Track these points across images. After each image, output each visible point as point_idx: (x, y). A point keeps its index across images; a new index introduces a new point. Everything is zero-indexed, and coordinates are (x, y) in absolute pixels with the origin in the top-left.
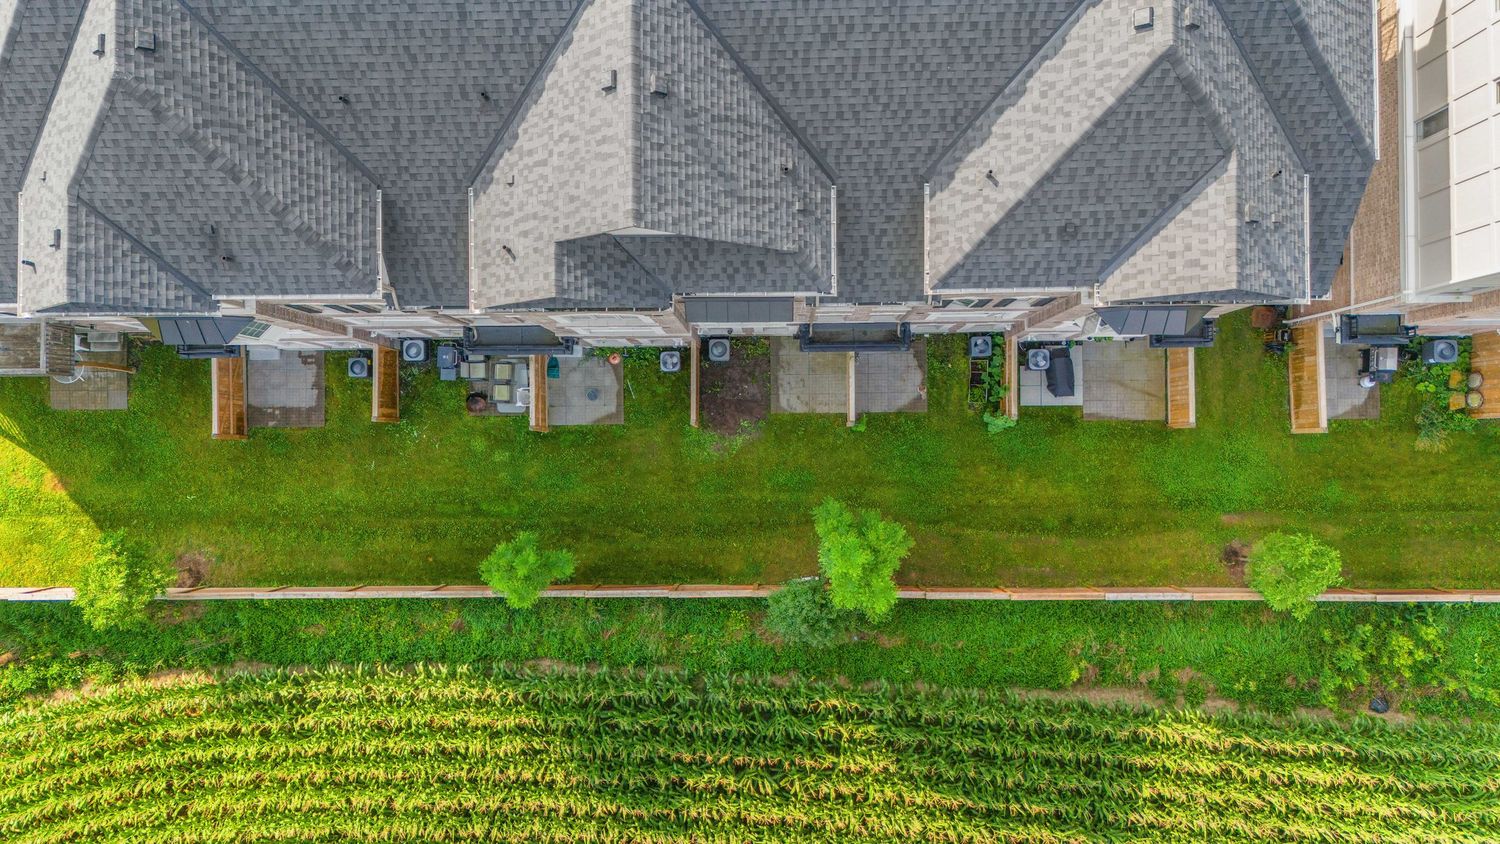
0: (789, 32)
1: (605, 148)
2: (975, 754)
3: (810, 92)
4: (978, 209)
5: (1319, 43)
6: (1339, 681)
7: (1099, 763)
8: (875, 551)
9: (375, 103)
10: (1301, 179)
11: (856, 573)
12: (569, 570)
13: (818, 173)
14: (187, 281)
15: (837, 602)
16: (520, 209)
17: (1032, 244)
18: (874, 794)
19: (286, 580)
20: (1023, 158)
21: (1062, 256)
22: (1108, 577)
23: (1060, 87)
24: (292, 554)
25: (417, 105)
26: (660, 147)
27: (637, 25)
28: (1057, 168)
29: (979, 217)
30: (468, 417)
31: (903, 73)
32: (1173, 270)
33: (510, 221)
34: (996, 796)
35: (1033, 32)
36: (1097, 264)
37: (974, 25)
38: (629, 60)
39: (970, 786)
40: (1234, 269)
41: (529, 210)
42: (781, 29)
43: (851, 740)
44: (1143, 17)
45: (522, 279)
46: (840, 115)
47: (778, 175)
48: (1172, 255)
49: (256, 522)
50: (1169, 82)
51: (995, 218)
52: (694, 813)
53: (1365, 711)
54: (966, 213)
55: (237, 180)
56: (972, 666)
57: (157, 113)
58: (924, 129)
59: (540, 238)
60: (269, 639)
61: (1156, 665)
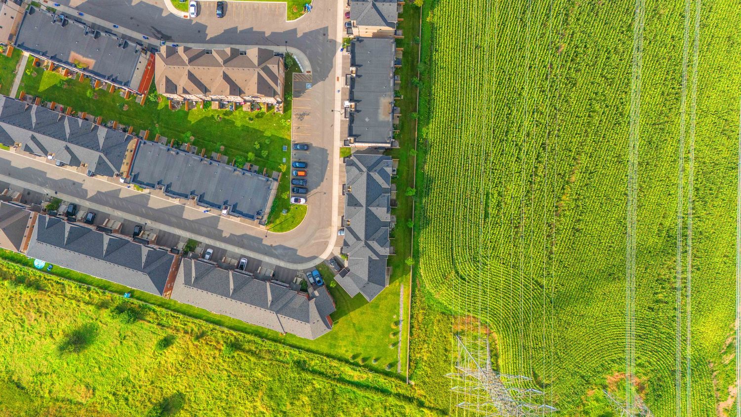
0: (373, 197)
1: (381, 210)
2: (429, 181)
3: (377, 195)
4: (385, 184)
5: (376, 161)
6: (424, 147)
7: (430, 170)
8: (410, 190)
9: (376, 226)
10: (384, 161)
12: (411, 219)
13: (381, 195)
14: (387, 241)
15: (415, 194)
16: (383, 216)
17: (388, 180)
18: (433, 191)
19: (410, 249)
20: (383, 181)
21: (388, 177)
22: (413, 167)
23: (378, 179)
24: (408, 249)
25: (376, 223)
26: (382, 206)
27: (374, 207)
28: (383, 179)
31: (376, 189)
32: (390, 171)
34: (433, 180)
35: (374, 181)
37: (373, 184)
38: (376, 208)
39: (432, 182)
43: (428, 193)
44: (375, 174)
45: (389, 217)
46: (378, 193)
47: (382, 198)
50: (379, 172)
52: (434, 208)
53: (428, 144)
55: (382, 236)
57: (378, 240)
58: (379, 188)
59: (386, 215)
60: (416, 251)
61: (421, 163)
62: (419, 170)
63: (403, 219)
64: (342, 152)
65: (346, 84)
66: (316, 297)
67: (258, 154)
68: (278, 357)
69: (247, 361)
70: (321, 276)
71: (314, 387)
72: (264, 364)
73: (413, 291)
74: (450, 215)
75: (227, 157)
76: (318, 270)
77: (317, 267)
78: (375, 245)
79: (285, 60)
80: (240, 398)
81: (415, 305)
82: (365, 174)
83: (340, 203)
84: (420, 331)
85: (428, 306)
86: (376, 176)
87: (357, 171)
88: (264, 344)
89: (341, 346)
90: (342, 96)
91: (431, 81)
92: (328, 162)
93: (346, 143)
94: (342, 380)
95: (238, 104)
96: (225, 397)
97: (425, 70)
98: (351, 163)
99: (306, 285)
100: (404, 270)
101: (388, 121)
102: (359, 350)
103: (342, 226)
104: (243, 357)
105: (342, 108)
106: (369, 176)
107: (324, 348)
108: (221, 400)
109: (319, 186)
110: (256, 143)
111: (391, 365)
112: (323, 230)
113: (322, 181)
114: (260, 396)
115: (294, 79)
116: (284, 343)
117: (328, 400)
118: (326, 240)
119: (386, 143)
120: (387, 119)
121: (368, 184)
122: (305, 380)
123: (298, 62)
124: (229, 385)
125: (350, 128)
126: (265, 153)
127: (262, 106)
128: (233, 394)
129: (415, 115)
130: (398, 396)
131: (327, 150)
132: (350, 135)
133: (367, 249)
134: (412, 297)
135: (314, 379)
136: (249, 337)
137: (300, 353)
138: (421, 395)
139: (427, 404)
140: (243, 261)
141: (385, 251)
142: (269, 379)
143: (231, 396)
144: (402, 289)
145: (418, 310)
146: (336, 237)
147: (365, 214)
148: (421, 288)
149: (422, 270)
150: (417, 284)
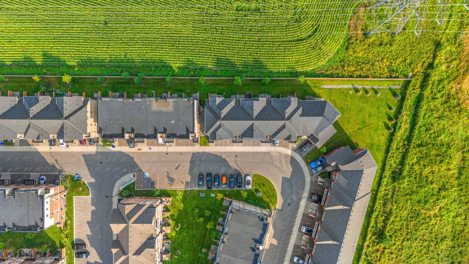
1: (255, 106)
2: (228, 64)
3: (243, 111)
6: (197, 71)
7: (218, 64)
8: (236, 82)
9: (271, 111)
10: (210, 105)
11: (238, 80)
12: (263, 80)
14: (285, 99)
15: (240, 77)
16: (262, 104)
17: (227, 101)
18: (237, 61)
20: (229, 106)
22: (215, 80)
23: (227, 110)
24: (290, 82)
26: (252, 106)
30: (273, 95)
34: (226, 61)
39: (229, 62)
42: (245, 114)
43: (239, 65)
45: (262, 99)
46: (240, 110)
47: (244, 106)
48: (219, 100)
50: (221, 109)
54: (232, 104)
55: (280, 105)
56: (228, 72)
59: (260, 102)
60: (292, 74)
61: (212, 72)
62: (218, 74)
63: (263, 88)
64: (205, 144)
65: (143, 142)
66: (337, 164)
67: (208, 219)
68: (389, 196)
69: (395, 223)
70: (315, 160)
71: (416, 163)
72: (396, 209)
73: (328, 76)
74: (258, 44)
75: (212, 246)
76: (310, 163)
77: (308, 164)
78: (289, 111)
79: (124, 197)
80: (427, 229)
81: (340, 75)
82: (223, 122)
83: (249, 145)
84: (364, 69)
85: (341, 62)
86: (224, 112)
87: (221, 130)
88: (378, 209)
89: (379, 140)
90: (154, 146)
91: (138, 66)
93: (195, 141)
94: (409, 139)
95: (165, 237)
96: (427, 242)
97: (129, 72)
98: (213, 135)
99: (324, 173)
101: (173, 102)
102: (381, 124)
103: (270, 142)
104: (390, 228)
105: (165, 145)
106: (224, 119)
107: (381, 156)
108: (429, 246)
110: (198, 221)
111: (395, 95)
112: (274, 159)
114: (425, 212)
115: (141, 188)
116: (377, 191)
117: (427, 150)
118: (283, 157)
119: (193, 103)
120: (172, 104)
121: (232, 119)
122: (410, 171)
123: (126, 185)
124: (416, 239)
125: (181, 137)
126: (207, 213)
127: (166, 216)
128: (423, 236)
129: (168, 79)
130: (423, 86)
132: (188, 137)
133: (293, 118)
134: (333, 77)
135: (409, 164)
136: (372, 224)
137: (386, 177)
138: (422, 66)
139: (430, 60)
140: (304, 231)
141: (294, 102)
142: (409, 204)
143: (425, 238)
144: (326, 87)
145: (345, 71)
146: (280, 147)
147: (260, 121)
148: (325, 69)
149: (308, 69)
150: (321, 73)
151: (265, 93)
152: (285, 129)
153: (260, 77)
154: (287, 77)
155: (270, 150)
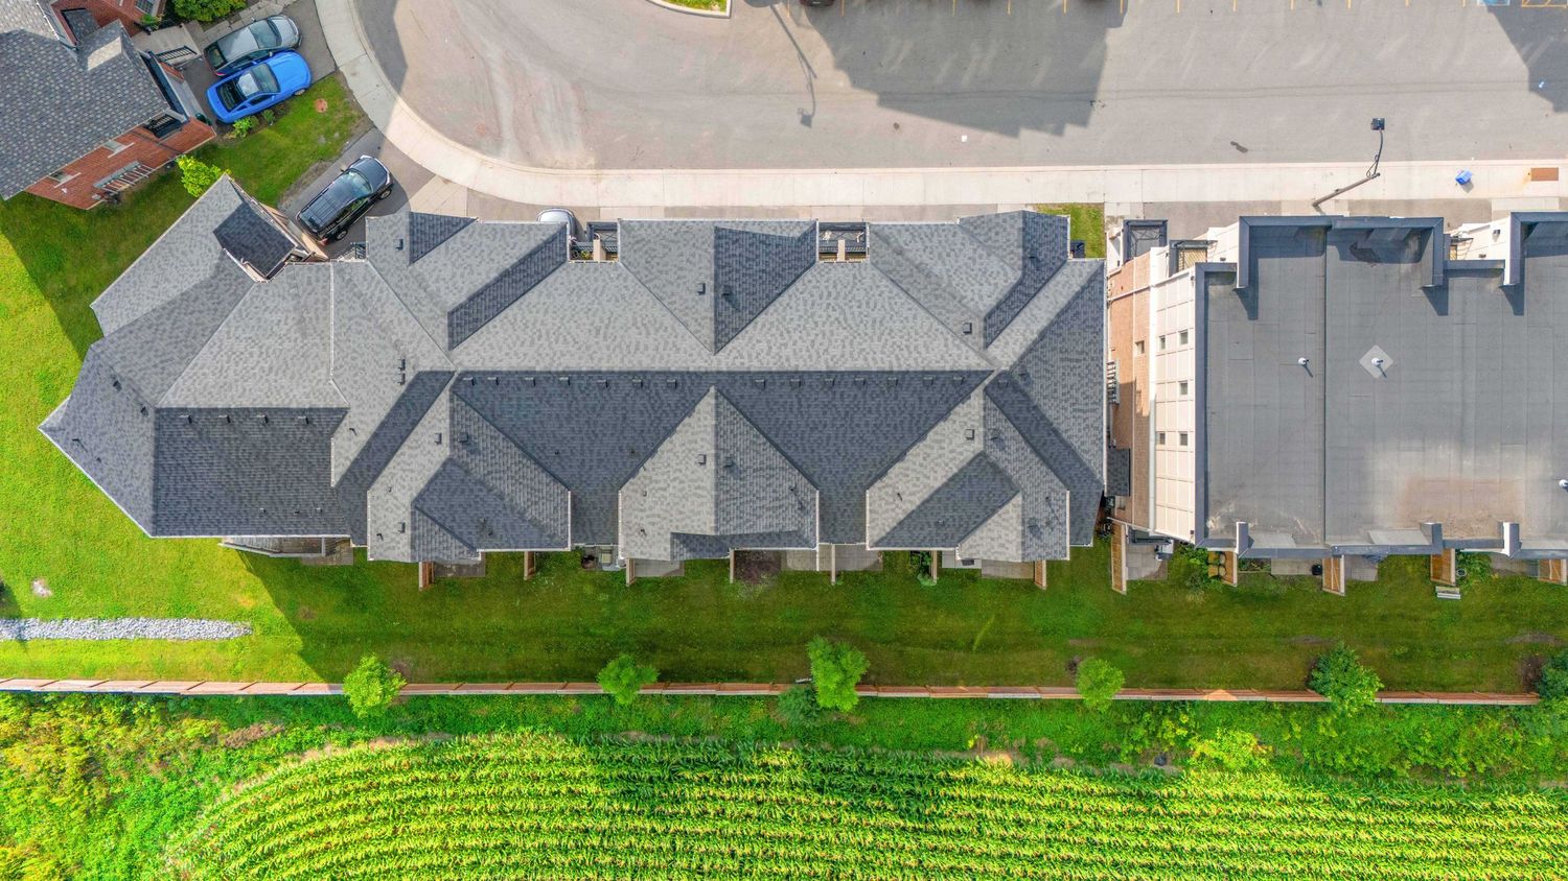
0: (794, 427)
1: (699, 492)
2: (908, 793)
3: (804, 451)
4: (893, 510)
5: (1065, 436)
6: (1131, 747)
7: (983, 798)
8: (845, 671)
9: (572, 453)
10: (1065, 494)
11: (832, 687)
12: (654, 678)
13: (809, 486)
14: (465, 543)
15: (821, 702)
16: (651, 508)
17: (922, 529)
18: (844, 820)
19: (462, 679)
20: (915, 489)
21: (938, 535)
22: (997, 679)
23: (932, 456)
24: (464, 661)
25: (595, 454)
26: (727, 492)
27: (717, 434)
28: (931, 497)
29: (893, 515)
30: (582, 571)
31: (853, 445)
32: (993, 547)
33: (644, 514)
34: (919, 819)
35: (919, 428)
36: (957, 539)
37: (888, 425)
38: (713, 451)
39: (904, 813)
40: (1020, 552)
41: (655, 511)
42: (789, 425)
43: (830, 785)
44: (970, 434)
45: (651, 547)
46: (821, 460)
47: (788, 491)
48: (992, 539)
49: (440, 640)
50: (983, 464)
51: (902, 517)
52: (731, 831)
53: (1152, 764)
54: (887, 511)
55: (502, 499)
56: (909, 737)
57: (467, 472)
58: (865, 467)
59: (662, 528)
60: (450, 718)
61: (1024, 736)
62: (978, 719)
63: (658, 621)
70: (274, 108)
73: (200, 706)
76: (312, 89)
77: (329, 83)
78: (426, 452)
81: (110, 714)
85: (110, 801)
92: (1010, 129)
100: (336, 639)
103: (595, 226)
109: (856, 82)
112: (575, 116)
113: (888, 100)
118: (508, 133)
120: (1382, 509)
131: (1083, 122)
132: (1258, 236)
134: (158, 698)
141: (389, 527)
144: (211, 628)
145: (80, 740)
146: (528, 199)
147: (657, 366)
148: (221, 754)
149: (335, 754)
150: (246, 724)
151: (638, 584)
152: (455, 299)
153: (673, 699)
154: (485, 698)
155: (600, 180)
